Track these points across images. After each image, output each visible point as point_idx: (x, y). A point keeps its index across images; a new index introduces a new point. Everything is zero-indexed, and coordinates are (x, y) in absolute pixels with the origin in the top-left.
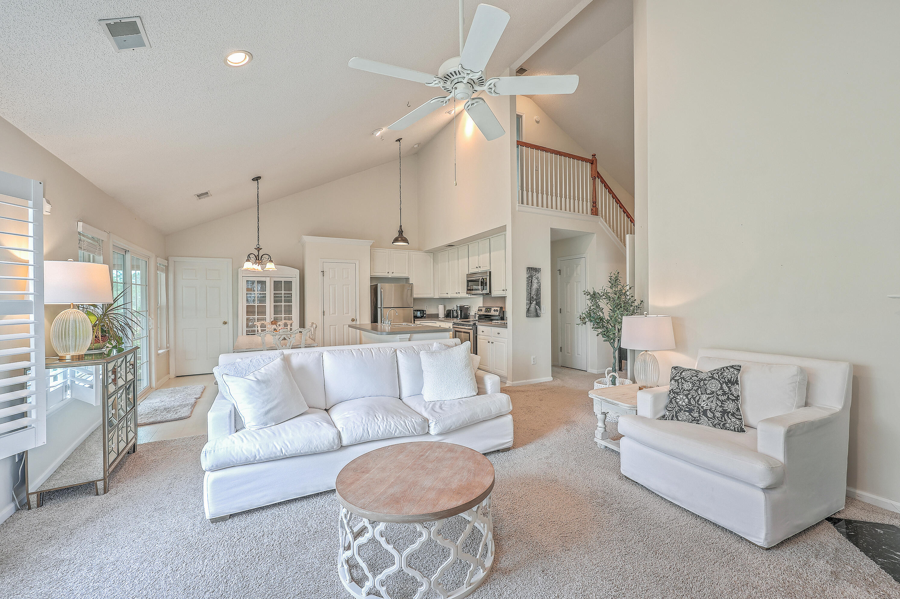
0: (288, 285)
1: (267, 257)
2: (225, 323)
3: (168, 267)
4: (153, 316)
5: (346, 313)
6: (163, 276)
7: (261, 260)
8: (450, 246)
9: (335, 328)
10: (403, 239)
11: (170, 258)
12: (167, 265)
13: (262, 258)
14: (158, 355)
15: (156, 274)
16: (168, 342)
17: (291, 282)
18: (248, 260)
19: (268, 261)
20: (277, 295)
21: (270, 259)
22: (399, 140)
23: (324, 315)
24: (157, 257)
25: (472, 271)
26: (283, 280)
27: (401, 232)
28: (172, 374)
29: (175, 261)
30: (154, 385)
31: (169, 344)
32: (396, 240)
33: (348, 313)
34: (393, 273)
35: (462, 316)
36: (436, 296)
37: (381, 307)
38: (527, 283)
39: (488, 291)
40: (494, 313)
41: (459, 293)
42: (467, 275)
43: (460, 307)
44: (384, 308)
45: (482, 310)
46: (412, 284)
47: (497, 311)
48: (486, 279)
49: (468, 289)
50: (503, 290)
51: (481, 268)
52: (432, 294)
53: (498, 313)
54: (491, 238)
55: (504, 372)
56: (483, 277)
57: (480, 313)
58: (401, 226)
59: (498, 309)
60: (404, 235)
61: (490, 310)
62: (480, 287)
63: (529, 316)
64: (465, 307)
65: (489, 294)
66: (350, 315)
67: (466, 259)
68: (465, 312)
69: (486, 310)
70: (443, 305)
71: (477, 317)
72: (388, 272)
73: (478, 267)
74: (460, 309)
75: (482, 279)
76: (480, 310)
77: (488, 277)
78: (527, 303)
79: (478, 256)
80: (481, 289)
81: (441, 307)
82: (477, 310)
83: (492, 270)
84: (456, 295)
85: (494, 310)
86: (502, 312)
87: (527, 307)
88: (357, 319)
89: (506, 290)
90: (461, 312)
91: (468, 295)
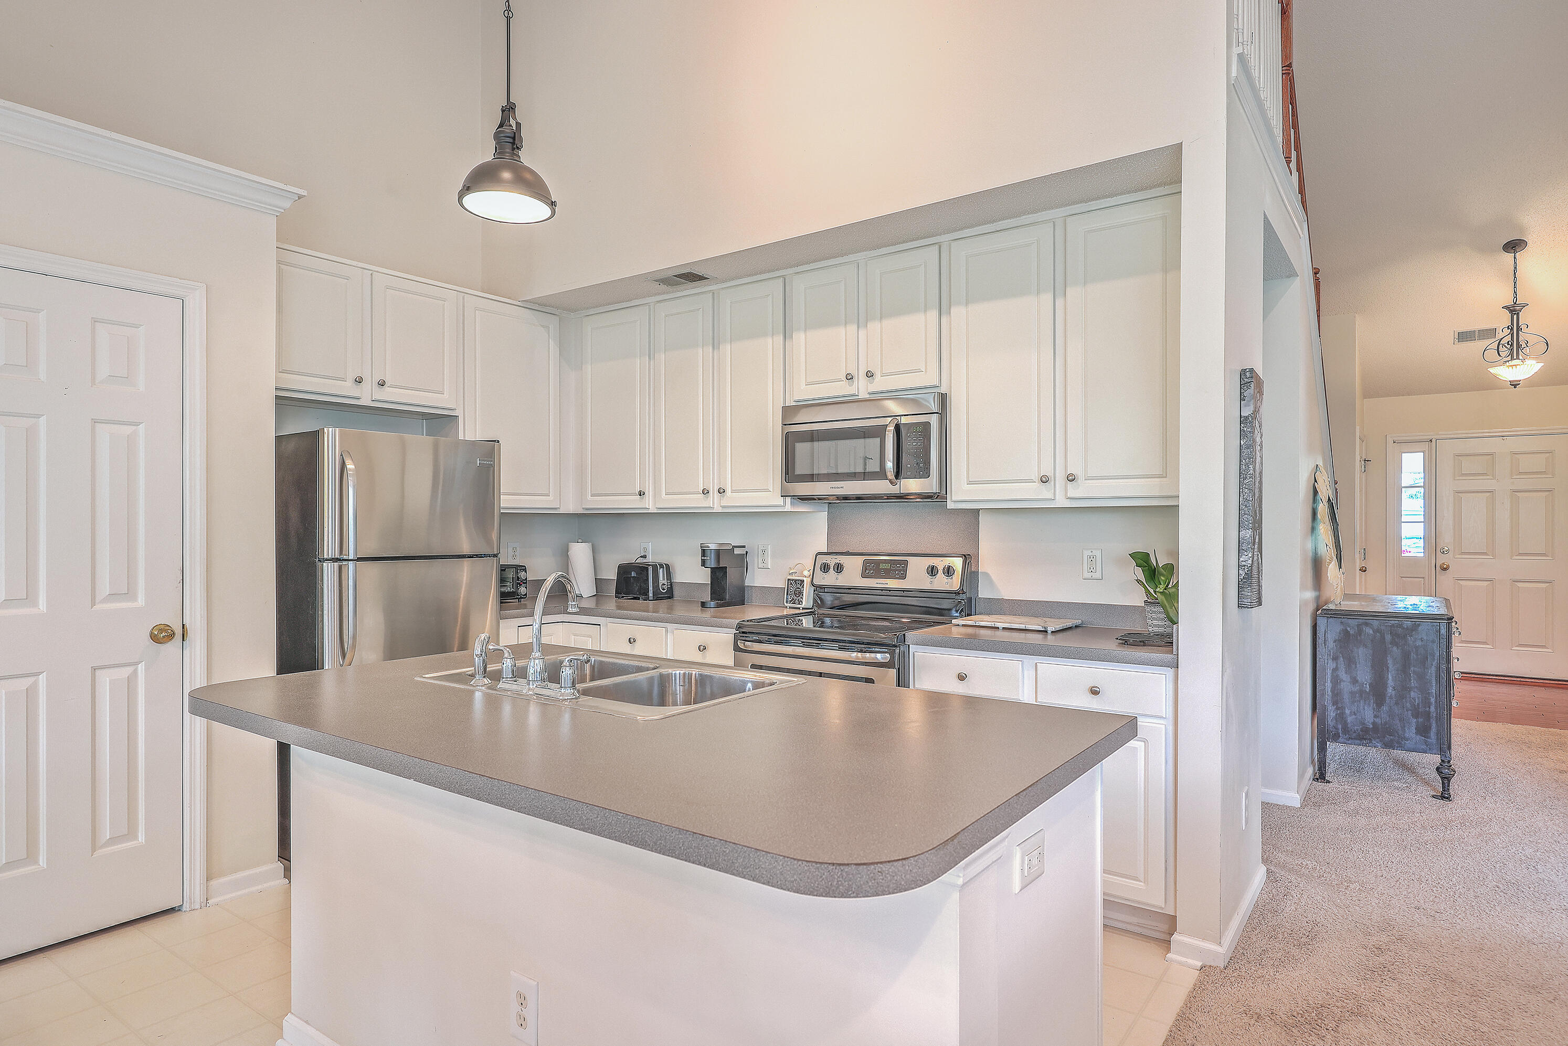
5: (113, 596)
8: (691, 277)
9: (29, 692)
10: (527, 175)
25: (802, 392)
27: (509, 140)
32: (480, 178)
33: (125, 595)
34: (382, 384)
35: (724, 590)
36: (570, 506)
37: (345, 557)
38: (1242, 443)
39: (929, 485)
40: (926, 583)
41: (722, 491)
42: (788, 411)
43: (718, 552)
44: (359, 559)
45: (839, 568)
46: (494, 441)
47: (949, 571)
48: (927, 425)
49: (790, 473)
50: (1044, 480)
51: (878, 377)
52: (551, 498)
53: (954, 583)
54: (954, 244)
55: (1141, 883)
56: (904, 420)
57: (830, 579)
58: (509, 110)
59: (957, 563)
60: (525, 157)
61: (898, 568)
62: (890, 465)
63: (1246, 601)
64: (737, 551)
65: (936, 498)
66: (141, 601)
67: (770, 340)
68: (732, 576)
69: (872, 568)
70: (591, 544)
71: (807, 600)
72: (359, 381)
73: (854, 373)
74: (718, 561)
75: (898, 428)
76: (825, 568)
77: (934, 420)
78: (1243, 543)
79: (858, 327)
80: (891, 474)
81: (580, 553)
82: (804, 567)
83: (951, 391)
84: (695, 502)
85: (933, 567)
86: (971, 576)
87: (1241, 559)
88: (188, 626)
89: (1071, 478)
90: (718, 574)
91: (780, 501)
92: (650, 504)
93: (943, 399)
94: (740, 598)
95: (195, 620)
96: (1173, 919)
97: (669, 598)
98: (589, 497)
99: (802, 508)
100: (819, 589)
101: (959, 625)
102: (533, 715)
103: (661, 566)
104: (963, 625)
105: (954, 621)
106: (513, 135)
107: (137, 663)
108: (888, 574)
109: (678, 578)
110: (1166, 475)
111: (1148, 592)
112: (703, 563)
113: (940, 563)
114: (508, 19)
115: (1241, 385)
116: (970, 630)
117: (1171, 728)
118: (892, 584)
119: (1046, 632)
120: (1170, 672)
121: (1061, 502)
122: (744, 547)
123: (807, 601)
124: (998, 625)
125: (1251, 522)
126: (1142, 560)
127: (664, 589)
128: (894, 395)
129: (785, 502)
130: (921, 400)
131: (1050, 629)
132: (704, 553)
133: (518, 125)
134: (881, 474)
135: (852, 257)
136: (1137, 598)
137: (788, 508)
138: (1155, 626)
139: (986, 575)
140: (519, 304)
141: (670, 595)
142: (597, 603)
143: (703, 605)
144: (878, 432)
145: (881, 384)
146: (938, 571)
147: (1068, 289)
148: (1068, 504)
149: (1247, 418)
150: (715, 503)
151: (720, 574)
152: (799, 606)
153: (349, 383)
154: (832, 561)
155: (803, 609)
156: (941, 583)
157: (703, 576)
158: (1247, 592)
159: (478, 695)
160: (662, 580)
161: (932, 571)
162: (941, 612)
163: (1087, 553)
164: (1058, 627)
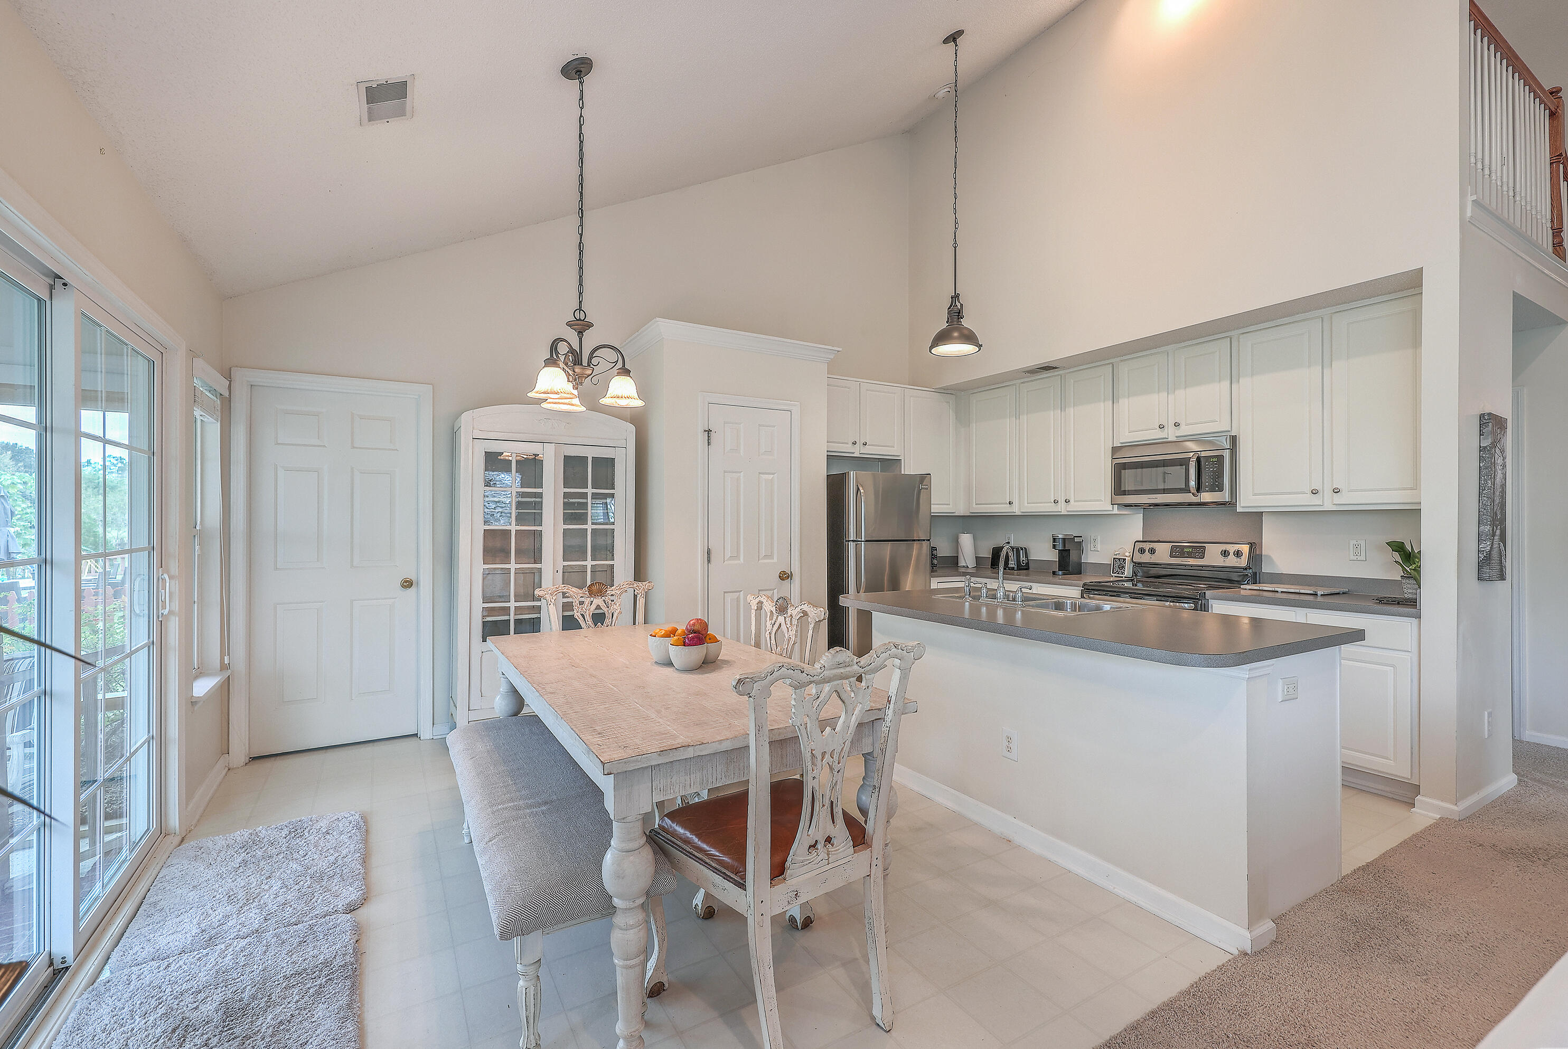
0: (605, 467)
1: (611, 355)
2: (408, 584)
3: (230, 401)
4: (174, 568)
5: (766, 557)
6: (213, 430)
7: (589, 365)
8: (1047, 368)
9: (738, 599)
10: (966, 332)
11: (237, 374)
12: (226, 394)
13: (594, 361)
14: (193, 702)
15: (190, 422)
16: (225, 647)
17: (611, 462)
18: (551, 362)
19: (615, 370)
20: (571, 500)
21: (620, 365)
22: (953, 38)
23: (709, 561)
24: (192, 354)
25: (1125, 437)
26: (590, 453)
27: (956, 314)
28: (239, 752)
29: (252, 385)
30: (174, 820)
31: (229, 655)
32: (942, 338)
33: (770, 556)
34: (865, 444)
35: (1069, 565)
36: (961, 510)
37: (859, 540)
38: (1481, 465)
39: (1225, 496)
40: (1220, 561)
41: (1068, 501)
42: (1115, 450)
43: (1064, 539)
44: (866, 541)
45: (1152, 551)
46: (928, 474)
47: (1238, 554)
48: (1220, 458)
49: (1118, 490)
50: (1315, 492)
51: (1183, 427)
52: (951, 506)
53: (1243, 562)
54: (1241, 336)
55: (1391, 762)
56: (1203, 454)
57: (1146, 558)
58: (956, 297)
59: (1245, 549)
60: (965, 322)
61: (1198, 550)
62: (1193, 483)
63: (1486, 576)
64: (1076, 540)
65: (1230, 505)
66: (775, 560)
67: (1102, 404)
68: (1073, 556)
69: (1177, 551)
70: (972, 535)
71: (1128, 571)
72: (854, 443)
73: (1165, 423)
74: (1065, 546)
75: (1199, 460)
76: (1142, 551)
77: (1227, 454)
78: (1482, 535)
79: (1168, 394)
80: (1193, 490)
81: (966, 540)
82: (1126, 551)
83: (1239, 432)
84: (1049, 508)
85: (1225, 551)
86: (1256, 557)
87: (1480, 546)
88: (793, 572)
89: (1336, 491)
90: (1064, 555)
91: (1110, 507)
92: (1016, 510)
93: (1234, 439)
94: (1078, 570)
95: (796, 570)
96: (1418, 787)
97: (1026, 569)
98: (974, 505)
99: (1125, 512)
100: (1137, 565)
101: (1247, 589)
102: (1000, 613)
103: (1022, 549)
104: (1249, 589)
105: (1241, 586)
106: (959, 311)
107: (774, 590)
108: (1190, 555)
109: (1033, 557)
110: (1417, 487)
111: (1404, 569)
112: (1054, 547)
113: (1232, 548)
114: (955, 247)
115: (1480, 425)
116: (1255, 592)
117: (1415, 659)
118: (1192, 561)
119: (1317, 595)
120: (1414, 621)
121: (1328, 507)
122: (1081, 537)
123: (1128, 573)
124: (1277, 589)
125: (1489, 520)
126: (1398, 547)
127: (1024, 564)
128: (1196, 439)
129: (1113, 508)
130: (1215, 441)
131: (1319, 593)
132: (1054, 540)
133: (962, 305)
134: (1186, 490)
135: (1163, 349)
136: (1396, 574)
137: (1116, 511)
138: (1410, 593)
139: (1268, 557)
140: (933, 390)
141: (1027, 568)
142: (977, 570)
143: (1054, 573)
144: (1184, 463)
145: (1184, 430)
146: (1229, 554)
147: (1333, 363)
148: (1335, 508)
149: (1485, 448)
150: (1062, 509)
151: (1065, 554)
152: (1122, 575)
153: (850, 445)
154: (1147, 546)
155: (1125, 577)
156: (1232, 561)
157: (1052, 556)
158: (1486, 570)
159: (967, 604)
160: (1022, 558)
161: (1225, 553)
162: (1230, 581)
163: (1352, 542)
164: (1327, 591)
